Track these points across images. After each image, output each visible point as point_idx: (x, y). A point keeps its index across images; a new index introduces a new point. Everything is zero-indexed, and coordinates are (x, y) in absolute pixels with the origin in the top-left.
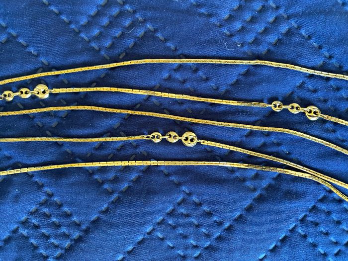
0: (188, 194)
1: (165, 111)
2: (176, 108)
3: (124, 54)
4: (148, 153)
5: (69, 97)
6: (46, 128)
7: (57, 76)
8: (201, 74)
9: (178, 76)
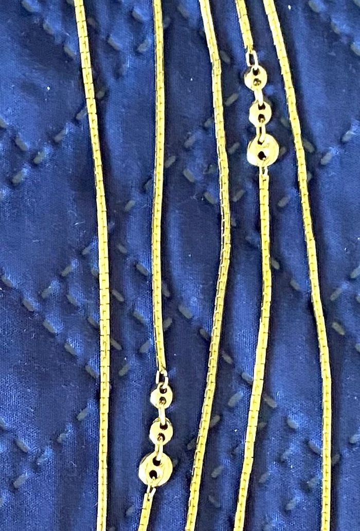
0: (35, 462)
1: (217, 418)
2: (224, 442)
3: (343, 333)
4: (126, 377)
5: (249, 207)
6: (183, 155)
7: (297, 185)
8: (298, 498)
9: (294, 449)
